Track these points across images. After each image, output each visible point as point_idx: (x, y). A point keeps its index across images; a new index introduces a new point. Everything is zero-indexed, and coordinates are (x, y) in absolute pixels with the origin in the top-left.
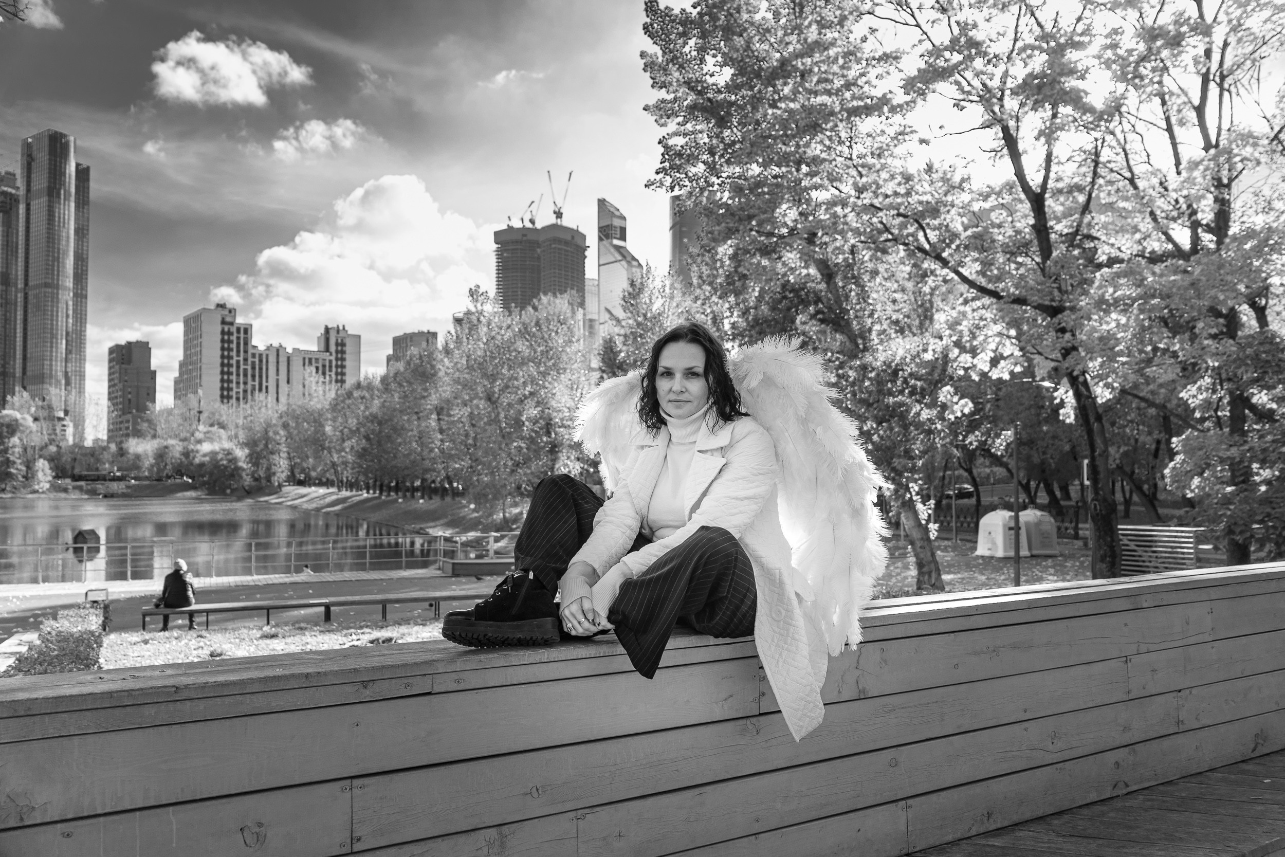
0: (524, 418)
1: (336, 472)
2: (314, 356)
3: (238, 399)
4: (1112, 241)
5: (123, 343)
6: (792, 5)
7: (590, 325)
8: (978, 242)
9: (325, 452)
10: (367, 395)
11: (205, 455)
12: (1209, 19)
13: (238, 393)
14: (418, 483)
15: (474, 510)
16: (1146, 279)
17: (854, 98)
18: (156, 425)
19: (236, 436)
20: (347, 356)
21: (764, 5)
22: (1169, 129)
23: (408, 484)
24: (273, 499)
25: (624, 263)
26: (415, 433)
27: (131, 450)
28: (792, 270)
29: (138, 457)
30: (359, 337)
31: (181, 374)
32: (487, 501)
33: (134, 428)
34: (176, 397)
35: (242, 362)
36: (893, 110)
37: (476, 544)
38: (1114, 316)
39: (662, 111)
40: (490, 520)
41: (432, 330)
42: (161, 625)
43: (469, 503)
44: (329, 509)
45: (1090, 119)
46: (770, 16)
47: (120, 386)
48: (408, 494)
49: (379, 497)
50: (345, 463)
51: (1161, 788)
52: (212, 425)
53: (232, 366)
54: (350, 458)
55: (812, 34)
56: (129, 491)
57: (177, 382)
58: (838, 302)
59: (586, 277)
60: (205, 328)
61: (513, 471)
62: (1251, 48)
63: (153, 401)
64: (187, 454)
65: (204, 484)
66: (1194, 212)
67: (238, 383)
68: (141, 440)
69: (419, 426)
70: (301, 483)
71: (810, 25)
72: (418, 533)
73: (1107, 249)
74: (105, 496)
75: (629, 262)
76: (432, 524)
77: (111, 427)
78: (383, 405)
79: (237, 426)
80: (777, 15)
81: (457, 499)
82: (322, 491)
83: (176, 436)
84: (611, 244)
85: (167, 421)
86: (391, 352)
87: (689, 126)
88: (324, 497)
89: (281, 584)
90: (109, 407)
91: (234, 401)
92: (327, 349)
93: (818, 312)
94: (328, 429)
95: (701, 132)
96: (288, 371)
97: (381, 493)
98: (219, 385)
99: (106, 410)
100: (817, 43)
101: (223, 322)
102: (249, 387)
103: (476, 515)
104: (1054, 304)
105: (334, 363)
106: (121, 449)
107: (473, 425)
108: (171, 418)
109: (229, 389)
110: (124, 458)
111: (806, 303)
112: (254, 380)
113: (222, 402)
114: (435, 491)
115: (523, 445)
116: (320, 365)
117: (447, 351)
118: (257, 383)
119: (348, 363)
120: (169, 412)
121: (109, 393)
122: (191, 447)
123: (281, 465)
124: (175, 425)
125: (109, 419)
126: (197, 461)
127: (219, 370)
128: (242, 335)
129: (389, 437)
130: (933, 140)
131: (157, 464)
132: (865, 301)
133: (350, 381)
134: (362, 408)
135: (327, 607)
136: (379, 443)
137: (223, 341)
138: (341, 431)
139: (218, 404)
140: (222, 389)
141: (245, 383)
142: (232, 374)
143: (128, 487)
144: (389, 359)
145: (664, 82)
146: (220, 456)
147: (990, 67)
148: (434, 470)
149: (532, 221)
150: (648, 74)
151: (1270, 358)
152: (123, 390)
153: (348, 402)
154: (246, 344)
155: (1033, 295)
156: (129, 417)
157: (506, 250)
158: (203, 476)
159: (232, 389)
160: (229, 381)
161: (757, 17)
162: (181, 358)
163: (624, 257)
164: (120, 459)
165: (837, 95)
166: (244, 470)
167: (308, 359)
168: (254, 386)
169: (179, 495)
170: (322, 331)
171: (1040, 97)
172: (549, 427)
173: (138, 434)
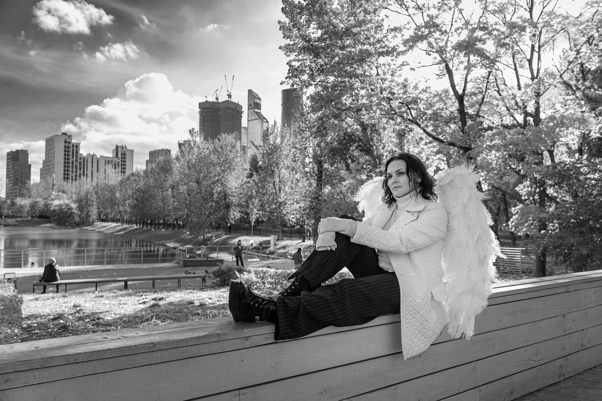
0: (214, 192)
1: (121, 216)
2: (110, 160)
3: (72, 179)
4: (490, 118)
5: (14, 150)
6: (350, 3)
7: (244, 148)
8: (435, 117)
9: (116, 206)
10: (137, 179)
11: (56, 206)
12: (535, 20)
13: (72, 176)
14: (161, 221)
15: (189, 235)
16: (507, 136)
17: (381, 47)
18: (31, 191)
19: (72, 198)
20: (127, 160)
21: (336, 2)
22: (516, 69)
23: (157, 222)
24: (90, 228)
25: (260, 120)
26: (160, 198)
27: (18, 203)
28: (350, 126)
29: (21, 206)
30: (133, 151)
31: (44, 166)
32: (195, 230)
33: (19, 192)
34: (41, 178)
35: (74, 161)
36: (398, 54)
37: (190, 251)
38: (493, 152)
39: (288, 49)
40: (197, 239)
41: (168, 149)
42: (42, 291)
43: (187, 231)
44: (118, 233)
45: (488, 63)
46: (339, 7)
47: (13, 172)
48: (157, 227)
49: (142, 228)
50: (126, 212)
51: (577, 376)
52: (59, 192)
53: (69, 163)
54: (128, 209)
55: (361, 17)
56: (17, 223)
57: (42, 170)
58: (368, 142)
59: (242, 126)
60: (56, 144)
61: (208, 217)
62: (552, 35)
63: (29, 179)
64: (46, 205)
65: (55, 220)
66: (526, 107)
67: (72, 172)
68: (23, 198)
69: (163, 194)
70: (103, 221)
71: (360, 12)
72: (162, 245)
73: (488, 122)
74: (5, 226)
75: (262, 120)
76: (168, 241)
77: (8, 192)
78: (145, 184)
79: (72, 192)
80: (342, 6)
81: (181, 230)
82: (114, 224)
83: (41, 197)
84: (254, 111)
85: (37, 189)
86: (148, 158)
87: (300, 57)
88: (115, 227)
89: (100, 270)
90: (7, 182)
91: (70, 180)
92: (117, 156)
93: (359, 146)
94: (118, 195)
95: (306, 60)
96: (98, 166)
97: (143, 226)
98: (63, 172)
99: (5, 183)
100: (363, 21)
101: (66, 142)
102: (78, 174)
103: (190, 237)
104: (467, 146)
105: (120, 163)
106: (13, 202)
107: (189, 195)
108: (39, 188)
109: (68, 175)
110: (14, 207)
111: (354, 141)
112: (80, 170)
113: (64, 180)
114: (170, 225)
115: (214, 204)
116: (113, 164)
117: (177, 159)
118: (82, 172)
119: (127, 163)
120: (38, 185)
121: (7, 175)
122: (49, 202)
123: (94, 212)
124: (41, 191)
125: (7, 188)
126: (52, 209)
127: (63, 165)
128: (75, 149)
129: (148, 200)
130: (416, 69)
131: (31, 210)
132: (381, 142)
133: (128, 172)
134: (135, 185)
135: (126, 282)
136: (143, 202)
137: (65, 151)
138: (124, 196)
139: (62, 182)
140: (64, 174)
141: (76, 172)
142: (69, 167)
143: (16, 221)
144: (147, 162)
145: (289, 36)
146: (63, 207)
147: (443, 36)
148: (170, 215)
149: (217, 99)
150: (282, 32)
151: (565, 174)
152: (14, 173)
153: (128, 182)
154: (77, 152)
155: (458, 141)
156: (17, 187)
157: (204, 112)
158: (55, 216)
159: (69, 175)
160: (68, 171)
161: (334, 7)
162: (44, 159)
163: (260, 117)
164: (12, 207)
165: (373, 45)
166: (75, 213)
167: (108, 161)
168: (80, 173)
169: (43, 225)
170: (115, 148)
171: (467, 51)
172: (226, 196)
173: (22, 195)
